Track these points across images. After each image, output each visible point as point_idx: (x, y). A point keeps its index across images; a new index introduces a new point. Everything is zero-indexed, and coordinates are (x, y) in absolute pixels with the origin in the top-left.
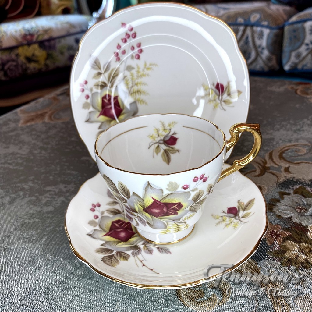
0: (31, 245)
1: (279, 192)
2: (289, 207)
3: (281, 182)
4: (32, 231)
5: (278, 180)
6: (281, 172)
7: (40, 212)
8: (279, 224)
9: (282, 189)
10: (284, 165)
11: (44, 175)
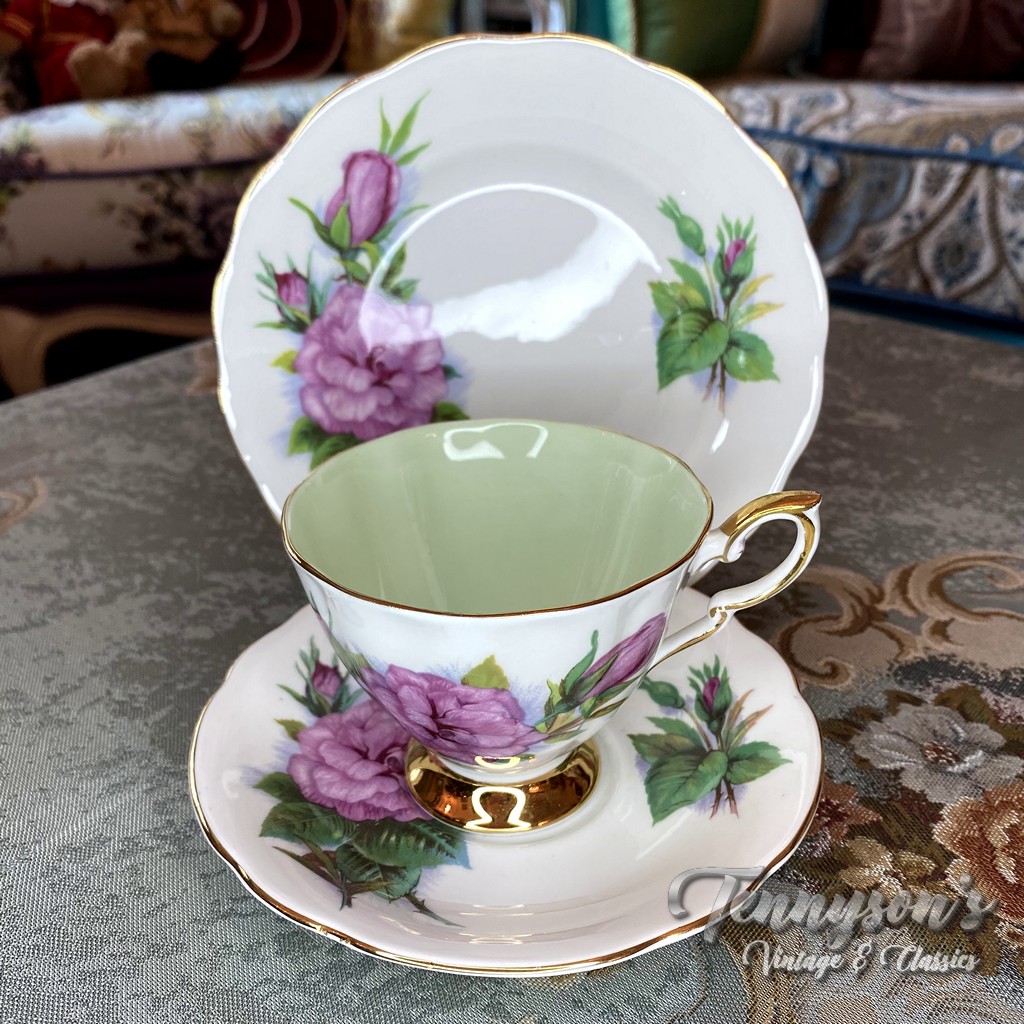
0: (123, 721)
1: (888, 693)
2: (904, 741)
3: (906, 661)
4: (136, 686)
5: (898, 655)
6: (919, 632)
7: (173, 637)
8: (854, 786)
9: (901, 683)
10: (937, 612)
11: (213, 540)
